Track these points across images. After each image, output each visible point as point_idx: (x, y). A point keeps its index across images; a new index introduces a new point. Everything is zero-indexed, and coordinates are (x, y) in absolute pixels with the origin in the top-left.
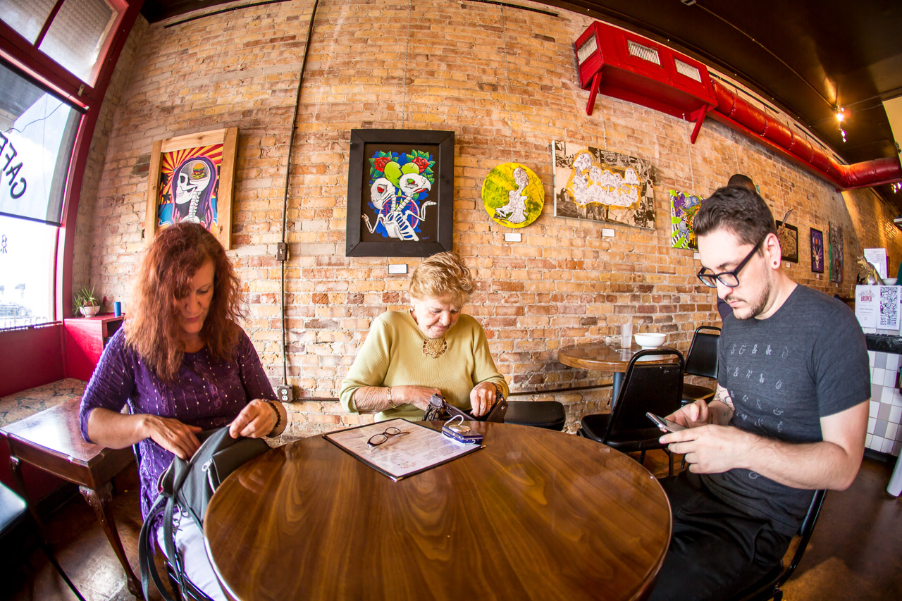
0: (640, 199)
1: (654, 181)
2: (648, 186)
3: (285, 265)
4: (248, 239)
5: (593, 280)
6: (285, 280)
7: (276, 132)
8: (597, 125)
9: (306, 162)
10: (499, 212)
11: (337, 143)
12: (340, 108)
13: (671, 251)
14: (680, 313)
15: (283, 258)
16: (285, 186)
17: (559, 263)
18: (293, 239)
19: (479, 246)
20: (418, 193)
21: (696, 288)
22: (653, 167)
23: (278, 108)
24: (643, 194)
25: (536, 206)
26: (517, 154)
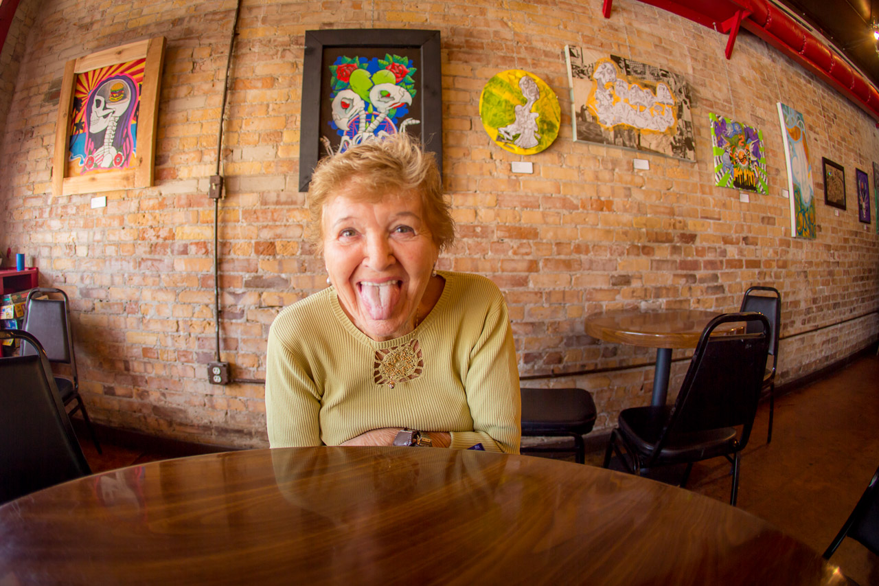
0: (676, 123)
1: (690, 102)
2: (685, 106)
3: (219, 204)
4: (174, 173)
5: (625, 225)
6: (219, 224)
7: (212, 41)
8: (617, 30)
9: (249, 75)
10: (503, 132)
11: (289, 50)
12: (293, 9)
13: (714, 191)
14: (727, 271)
15: (217, 195)
16: (221, 105)
17: (582, 203)
18: (230, 171)
19: (478, 178)
20: (395, 108)
21: (745, 239)
22: (687, 84)
23: (215, 13)
24: (679, 116)
25: (551, 127)
26: (522, 61)
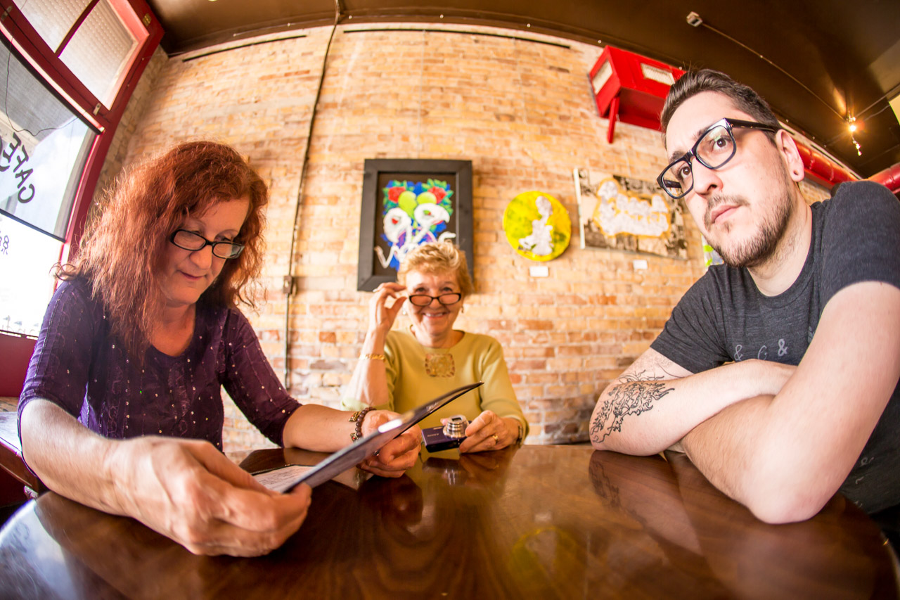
0: (670, 227)
1: (682, 209)
2: (677, 214)
3: (290, 299)
5: (628, 315)
6: (290, 315)
7: (288, 163)
8: (619, 153)
9: (317, 193)
10: (523, 243)
11: (350, 174)
12: (353, 139)
15: (289, 291)
16: (294, 218)
17: (590, 299)
18: (300, 272)
19: (502, 281)
20: (435, 224)
23: (290, 139)
24: (672, 222)
25: (562, 237)
26: (539, 184)
